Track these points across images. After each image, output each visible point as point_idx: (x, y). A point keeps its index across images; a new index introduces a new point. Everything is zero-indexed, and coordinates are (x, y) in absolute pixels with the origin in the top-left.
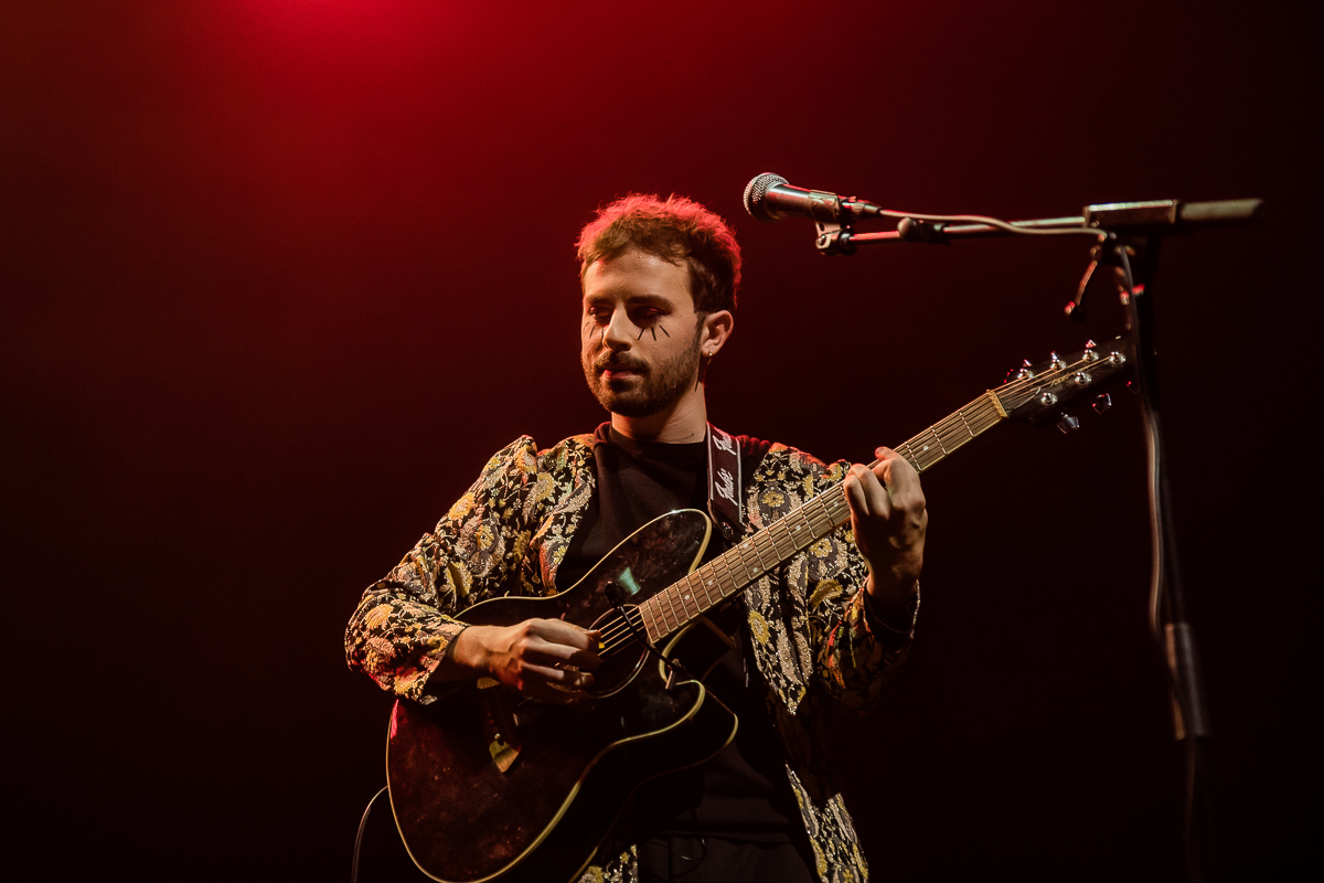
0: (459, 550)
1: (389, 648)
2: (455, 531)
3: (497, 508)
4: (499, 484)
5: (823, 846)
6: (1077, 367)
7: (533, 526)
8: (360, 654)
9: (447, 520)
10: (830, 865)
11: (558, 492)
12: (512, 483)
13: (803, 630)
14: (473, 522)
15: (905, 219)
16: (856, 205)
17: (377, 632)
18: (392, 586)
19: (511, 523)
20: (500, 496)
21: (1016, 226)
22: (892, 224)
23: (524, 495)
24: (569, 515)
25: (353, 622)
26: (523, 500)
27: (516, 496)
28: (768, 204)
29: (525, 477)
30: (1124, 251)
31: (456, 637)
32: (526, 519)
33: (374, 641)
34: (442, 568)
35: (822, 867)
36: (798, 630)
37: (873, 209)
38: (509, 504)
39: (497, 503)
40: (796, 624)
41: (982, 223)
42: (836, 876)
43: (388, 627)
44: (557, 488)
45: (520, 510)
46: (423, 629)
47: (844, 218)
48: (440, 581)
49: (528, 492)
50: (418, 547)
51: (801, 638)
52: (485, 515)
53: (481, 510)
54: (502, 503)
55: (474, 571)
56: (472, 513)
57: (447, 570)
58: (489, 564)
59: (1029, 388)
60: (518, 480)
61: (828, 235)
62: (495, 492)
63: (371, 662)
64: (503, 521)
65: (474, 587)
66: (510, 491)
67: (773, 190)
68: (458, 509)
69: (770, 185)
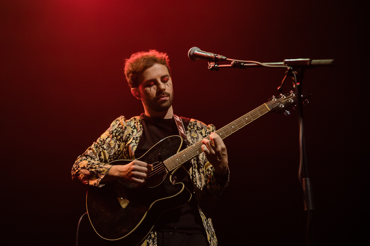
0: (105, 147)
1: (88, 172)
2: (104, 141)
3: (116, 136)
4: (116, 129)
5: (208, 232)
6: (289, 98)
7: (126, 141)
8: (78, 174)
9: (101, 139)
10: (210, 238)
11: (133, 132)
12: (120, 129)
13: (203, 172)
14: (109, 139)
15: (234, 61)
16: (219, 57)
17: (84, 168)
18: (86, 156)
19: (119, 140)
20: (117, 132)
21: (264, 64)
22: (229, 62)
23: (123, 133)
24: (137, 138)
25: (74, 166)
26: (123, 134)
27: (121, 133)
28: (195, 56)
29: (124, 127)
30: (294, 73)
31: (109, 169)
32: (124, 139)
33: (83, 171)
34: (101, 152)
35: (209, 239)
36: (201, 172)
37: (224, 58)
38: (119, 135)
39: (115, 134)
40: (201, 171)
41: (255, 63)
42: (212, 241)
43: (87, 166)
44: (132, 131)
45: (122, 137)
46: (98, 167)
47: (216, 60)
48: (100, 155)
49: (124, 132)
50: (93, 146)
51: (202, 175)
52: (112, 137)
53: (111, 136)
54: (117, 134)
55: (109, 153)
56: (108, 137)
57: (102, 152)
58: (113, 151)
59: (276, 103)
60: (122, 128)
61: (211, 65)
62: (115, 131)
63: (81, 176)
64: (117, 140)
65: (109, 158)
66: (119, 131)
67: (196, 52)
68: (104, 136)
69: (196, 50)
